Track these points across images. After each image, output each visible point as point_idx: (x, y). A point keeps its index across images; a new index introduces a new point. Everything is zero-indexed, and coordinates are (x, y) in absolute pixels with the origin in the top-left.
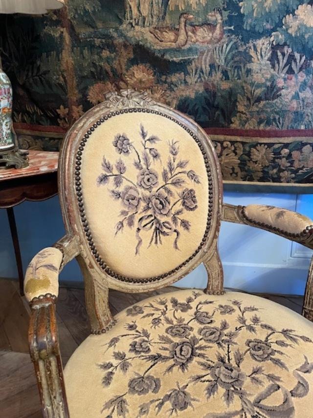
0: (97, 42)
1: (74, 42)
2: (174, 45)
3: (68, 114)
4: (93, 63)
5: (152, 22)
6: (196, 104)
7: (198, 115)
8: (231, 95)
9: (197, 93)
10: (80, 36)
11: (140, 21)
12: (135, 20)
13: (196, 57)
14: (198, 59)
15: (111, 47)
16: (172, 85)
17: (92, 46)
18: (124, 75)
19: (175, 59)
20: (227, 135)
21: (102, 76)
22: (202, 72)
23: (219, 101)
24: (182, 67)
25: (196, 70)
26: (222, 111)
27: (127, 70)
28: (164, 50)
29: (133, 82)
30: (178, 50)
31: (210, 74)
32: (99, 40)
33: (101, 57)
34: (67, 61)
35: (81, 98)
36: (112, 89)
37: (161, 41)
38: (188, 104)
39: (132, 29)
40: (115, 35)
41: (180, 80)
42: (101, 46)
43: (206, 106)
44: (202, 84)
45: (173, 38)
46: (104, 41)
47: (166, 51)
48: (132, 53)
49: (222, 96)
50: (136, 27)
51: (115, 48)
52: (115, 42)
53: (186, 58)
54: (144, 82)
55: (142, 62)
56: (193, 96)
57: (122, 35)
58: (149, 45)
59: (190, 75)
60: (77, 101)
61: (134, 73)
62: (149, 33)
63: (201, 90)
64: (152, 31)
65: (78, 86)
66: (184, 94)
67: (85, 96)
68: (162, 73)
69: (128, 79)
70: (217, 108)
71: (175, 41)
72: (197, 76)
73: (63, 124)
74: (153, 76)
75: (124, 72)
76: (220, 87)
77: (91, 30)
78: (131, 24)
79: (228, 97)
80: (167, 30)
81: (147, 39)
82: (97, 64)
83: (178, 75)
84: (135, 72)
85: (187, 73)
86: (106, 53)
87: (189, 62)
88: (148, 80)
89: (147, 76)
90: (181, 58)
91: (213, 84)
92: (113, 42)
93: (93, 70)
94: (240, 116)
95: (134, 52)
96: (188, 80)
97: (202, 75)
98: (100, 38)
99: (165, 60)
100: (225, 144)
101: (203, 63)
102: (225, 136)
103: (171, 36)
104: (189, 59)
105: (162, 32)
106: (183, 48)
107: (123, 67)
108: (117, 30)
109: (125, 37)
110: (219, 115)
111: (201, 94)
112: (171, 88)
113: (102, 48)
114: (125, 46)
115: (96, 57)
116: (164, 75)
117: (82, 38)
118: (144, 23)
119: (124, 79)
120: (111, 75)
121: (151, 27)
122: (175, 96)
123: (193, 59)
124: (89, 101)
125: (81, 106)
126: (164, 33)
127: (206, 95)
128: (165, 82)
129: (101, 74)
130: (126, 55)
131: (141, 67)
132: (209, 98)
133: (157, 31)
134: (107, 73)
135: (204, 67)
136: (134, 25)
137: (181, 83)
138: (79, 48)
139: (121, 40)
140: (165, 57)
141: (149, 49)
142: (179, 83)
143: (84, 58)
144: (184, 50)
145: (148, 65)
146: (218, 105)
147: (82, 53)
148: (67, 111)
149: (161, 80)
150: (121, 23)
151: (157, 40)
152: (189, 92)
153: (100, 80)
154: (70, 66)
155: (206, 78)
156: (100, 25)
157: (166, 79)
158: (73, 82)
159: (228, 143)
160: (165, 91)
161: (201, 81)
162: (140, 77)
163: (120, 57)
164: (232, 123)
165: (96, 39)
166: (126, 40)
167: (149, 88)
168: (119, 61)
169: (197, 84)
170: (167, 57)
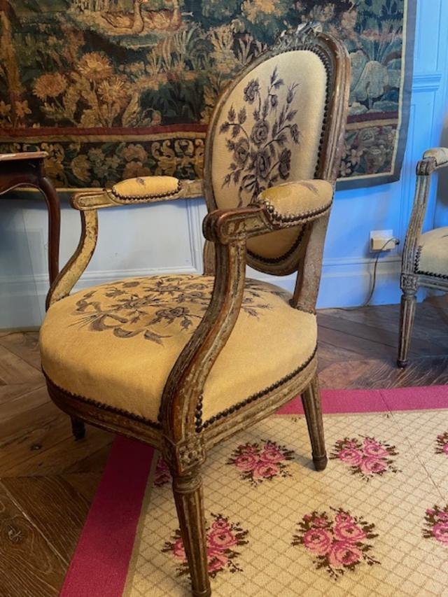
0: (42, 27)
1: (15, 28)
2: (130, 31)
3: (10, 111)
4: (38, 51)
5: (104, 6)
6: (160, 98)
7: (165, 110)
8: (197, 86)
9: (160, 85)
10: (21, 21)
11: (89, 5)
12: (84, 3)
13: (156, 45)
14: (158, 47)
15: (59, 33)
16: (132, 76)
17: (35, 32)
18: (77, 64)
19: (132, 47)
20: (198, 132)
21: (50, 67)
22: (164, 62)
23: (184, 93)
24: (141, 55)
25: (157, 60)
26: (190, 104)
27: (79, 59)
28: (119, 36)
29: (86, 72)
30: (135, 37)
31: (172, 64)
32: (45, 25)
33: (47, 44)
34: (7, 49)
35: (25, 92)
36: (62, 81)
37: (116, 27)
38: (153, 98)
39: (81, 13)
40: (62, 19)
41: (141, 70)
42: (47, 32)
43: (171, 99)
44: (165, 75)
45: (128, 23)
46: (49, 26)
47: (121, 38)
48: (82, 38)
49: (188, 88)
50: (86, 11)
51: (63, 34)
52: (63, 27)
53: (144, 46)
54: (99, 72)
55: (95, 51)
56: (156, 88)
57: (70, 19)
58: (102, 31)
59: (151, 65)
60: (20, 95)
61: (86, 62)
62: (101, 17)
63: (165, 81)
64: (104, 15)
65: (21, 77)
66: (146, 86)
67: (30, 90)
68: (120, 62)
69: (81, 69)
70: (183, 101)
71: (131, 26)
72: (159, 66)
73: (5, 124)
74: (109, 65)
75: (76, 60)
76: (184, 77)
77: (34, 14)
78: (80, 7)
79: (194, 89)
80: (121, 15)
81: (98, 25)
82: (43, 52)
83: (137, 64)
84: (88, 61)
85: (147, 63)
86: (52, 40)
87: (149, 50)
88: (103, 70)
89: (102, 65)
90: (139, 46)
91: (176, 74)
92: (60, 27)
93: (39, 59)
94: (209, 110)
95: (86, 39)
96: (149, 70)
97: (164, 65)
98: (45, 23)
99: (121, 48)
100: (197, 142)
101: (164, 51)
102: (197, 133)
103: (125, 21)
104: (148, 47)
105: (115, 17)
106: (140, 35)
107: (75, 55)
108: (63, 14)
109: (74, 21)
110: (186, 110)
111: (165, 86)
112: (131, 79)
113: (47, 34)
114: (75, 32)
115: (42, 44)
116: (122, 64)
117: (23, 23)
118: (94, 7)
119: (76, 69)
120: (60, 65)
121: (103, 11)
122: (136, 88)
123: (153, 47)
124: (36, 96)
125: (26, 101)
126: (118, 18)
127: (171, 87)
128: (124, 72)
129: (48, 63)
130: (76, 43)
131: (95, 55)
132: (173, 90)
133: (109, 15)
134: (55, 62)
135: (165, 56)
136: (83, 8)
137: (142, 73)
138: (20, 34)
139: (69, 25)
140: (121, 44)
141: (102, 35)
142: (140, 73)
143: (26, 45)
144: (141, 37)
145: (102, 52)
146: (184, 98)
147: (24, 39)
148: (10, 108)
149: (119, 71)
150: (68, 6)
151: (111, 26)
152: (152, 83)
153: (48, 71)
154: (11, 55)
155: (169, 68)
156: (44, 9)
157: (124, 68)
158: (14, 74)
159: (200, 141)
160: (125, 82)
161: (164, 71)
162: (94, 66)
163: (70, 44)
164: (202, 118)
165: (40, 24)
166: (76, 25)
167: (106, 79)
168: (68, 48)
169: (160, 75)
170: (123, 44)
